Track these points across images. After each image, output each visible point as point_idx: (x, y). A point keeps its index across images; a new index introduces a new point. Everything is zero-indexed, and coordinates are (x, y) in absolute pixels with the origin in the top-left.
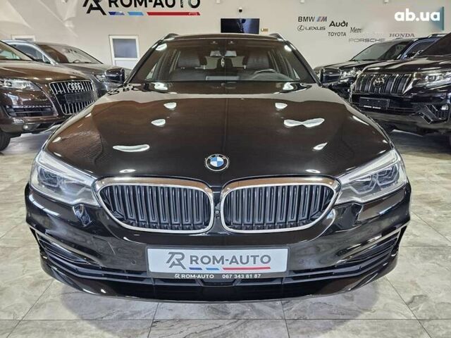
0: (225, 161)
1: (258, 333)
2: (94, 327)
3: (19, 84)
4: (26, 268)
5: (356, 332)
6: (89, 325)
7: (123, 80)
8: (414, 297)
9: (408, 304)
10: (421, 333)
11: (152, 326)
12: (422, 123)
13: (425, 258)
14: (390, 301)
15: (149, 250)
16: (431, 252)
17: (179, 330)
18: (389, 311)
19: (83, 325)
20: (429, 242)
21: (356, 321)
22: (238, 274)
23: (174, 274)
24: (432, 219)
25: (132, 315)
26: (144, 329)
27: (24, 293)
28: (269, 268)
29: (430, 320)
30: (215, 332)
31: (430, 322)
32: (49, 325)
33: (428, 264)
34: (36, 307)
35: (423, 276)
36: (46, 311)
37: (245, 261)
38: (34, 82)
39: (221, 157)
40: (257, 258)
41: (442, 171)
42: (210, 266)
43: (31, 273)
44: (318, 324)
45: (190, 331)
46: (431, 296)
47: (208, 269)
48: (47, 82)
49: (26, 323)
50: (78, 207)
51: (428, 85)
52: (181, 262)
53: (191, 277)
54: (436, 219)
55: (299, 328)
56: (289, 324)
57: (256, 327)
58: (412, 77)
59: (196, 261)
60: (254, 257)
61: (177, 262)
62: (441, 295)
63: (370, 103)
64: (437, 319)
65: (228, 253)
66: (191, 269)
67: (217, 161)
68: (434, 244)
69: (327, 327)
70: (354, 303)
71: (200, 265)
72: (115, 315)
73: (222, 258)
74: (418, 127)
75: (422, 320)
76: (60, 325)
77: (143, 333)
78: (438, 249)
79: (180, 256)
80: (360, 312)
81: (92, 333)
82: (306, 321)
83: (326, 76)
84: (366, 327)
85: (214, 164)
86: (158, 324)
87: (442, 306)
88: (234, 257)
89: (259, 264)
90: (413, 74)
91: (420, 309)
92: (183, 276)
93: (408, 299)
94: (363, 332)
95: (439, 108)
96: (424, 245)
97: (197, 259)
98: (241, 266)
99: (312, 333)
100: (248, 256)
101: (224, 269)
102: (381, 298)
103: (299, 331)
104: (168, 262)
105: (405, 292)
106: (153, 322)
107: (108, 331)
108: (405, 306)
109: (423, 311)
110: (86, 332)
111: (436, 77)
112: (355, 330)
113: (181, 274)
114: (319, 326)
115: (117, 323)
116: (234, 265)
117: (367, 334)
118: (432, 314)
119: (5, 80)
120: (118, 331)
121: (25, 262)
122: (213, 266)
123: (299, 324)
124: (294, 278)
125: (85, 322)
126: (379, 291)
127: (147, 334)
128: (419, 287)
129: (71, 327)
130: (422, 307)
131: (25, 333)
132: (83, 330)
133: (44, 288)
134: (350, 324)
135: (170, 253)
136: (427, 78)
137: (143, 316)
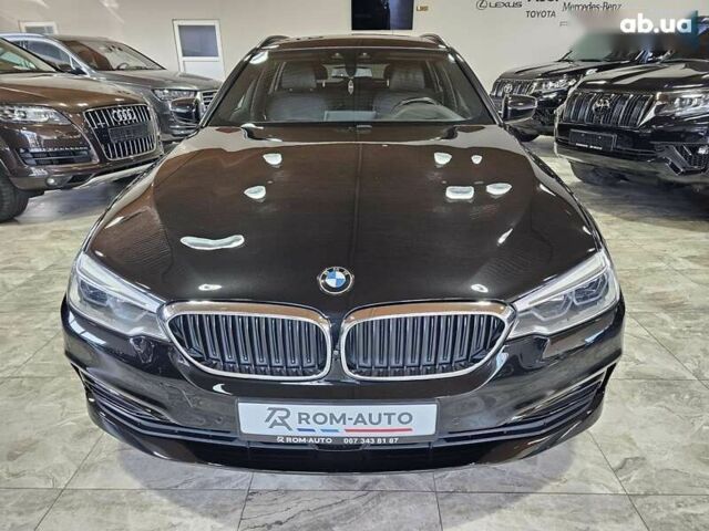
0: (347, 277)
1: (397, 512)
2: (165, 501)
3: (38, 114)
4: (66, 410)
5: (536, 511)
6: (158, 498)
7: (198, 119)
8: (627, 459)
9: (615, 471)
10: (630, 515)
11: (246, 500)
12: (666, 173)
13: (649, 398)
14: (589, 466)
15: (240, 404)
16: (660, 389)
17: (285, 507)
18: (587, 481)
19: (150, 496)
20: (658, 373)
21: (538, 496)
22: (366, 438)
23: (276, 437)
24: (667, 335)
25: (219, 483)
26: (236, 504)
27: (64, 449)
28: (410, 430)
29: (646, 495)
30: (335, 509)
31: (646, 499)
32: (103, 497)
33: (652, 408)
34: (84, 469)
35: (642, 427)
36: (98, 475)
37: (375, 420)
38: (60, 111)
39: (341, 271)
40: (393, 417)
41: (693, 252)
42: (327, 426)
43: (74, 418)
44: (483, 500)
45: (301, 507)
46: (653, 459)
47: (323, 430)
48: (80, 110)
49: (72, 494)
50: (137, 339)
51: (678, 114)
52: (286, 420)
53: (300, 440)
54: (674, 334)
55: (455, 506)
56: (442, 499)
57: (394, 503)
58: (654, 100)
59: (306, 420)
60: (390, 415)
61: (279, 421)
62: (666, 457)
63: (586, 139)
64: (656, 494)
65: (352, 410)
66: (300, 430)
67: (335, 279)
68: (665, 376)
69: (496, 504)
70: (537, 468)
71: (313, 425)
72: (194, 483)
73: (343, 416)
74: (659, 180)
75: (634, 495)
76: (118, 497)
77: (234, 510)
78: (669, 385)
79: (284, 414)
80: (545, 483)
81: (164, 508)
82: (466, 496)
83: (512, 110)
84: (553, 505)
85: (332, 283)
86: (255, 497)
87: (665, 474)
88: (360, 415)
89: (395, 424)
90: (655, 95)
91: (633, 479)
92: (289, 440)
93: (616, 463)
94: (546, 512)
95: (694, 150)
96: (650, 378)
97: (308, 417)
98: (370, 426)
99: (472, 513)
100: (380, 415)
101: (347, 431)
102: (577, 462)
103: (456, 510)
104: (267, 420)
105: (613, 452)
106: (249, 494)
107: (186, 506)
108: (612, 474)
109: (637, 482)
110: (155, 507)
111: (691, 100)
112: (535, 510)
113: (285, 437)
114: (483, 502)
115: (198, 495)
116: (360, 426)
117: (551, 516)
118: (649, 486)
119: (16, 109)
120: (199, 507)
121: (64, 400)
122: (332, 427)
123: (456, 499)
124: (448, 440)
125: (153, 493)
126: (576, 450)
127: (239, 511)
128: (634, 444)
129: (133, 500)
130: (635, 475)
131: (71, 508)
132: (151, 505)
133: (92, 441)
134: (528, 500)
135: (270, 409)
136: (677, 101)
137: (234, 484)
